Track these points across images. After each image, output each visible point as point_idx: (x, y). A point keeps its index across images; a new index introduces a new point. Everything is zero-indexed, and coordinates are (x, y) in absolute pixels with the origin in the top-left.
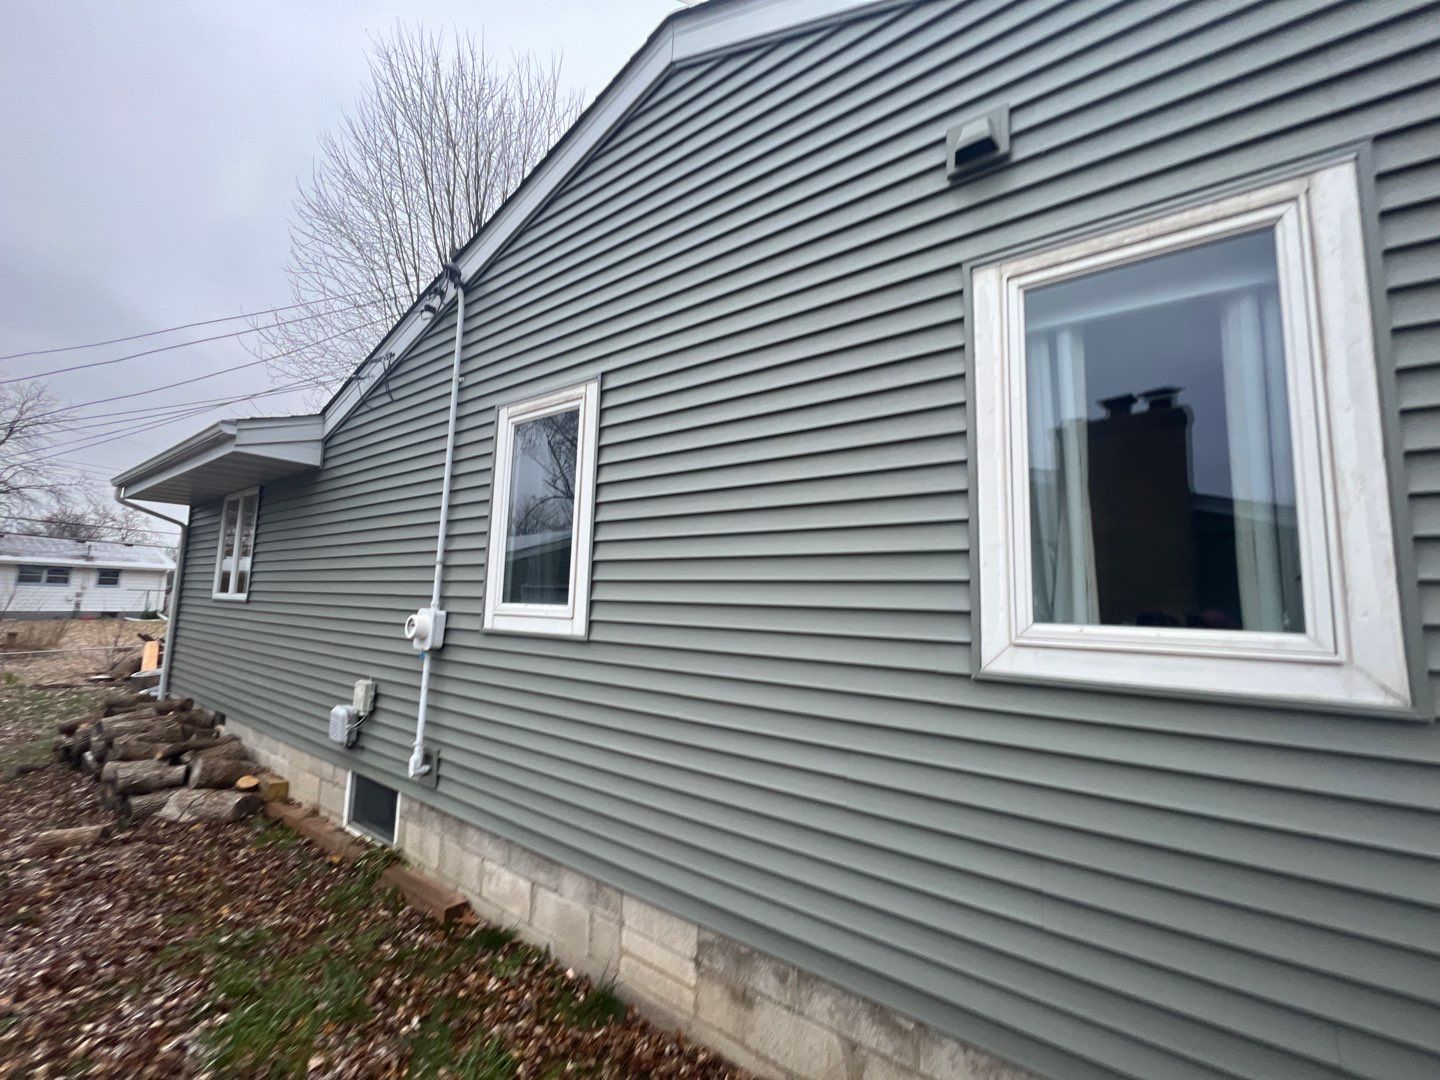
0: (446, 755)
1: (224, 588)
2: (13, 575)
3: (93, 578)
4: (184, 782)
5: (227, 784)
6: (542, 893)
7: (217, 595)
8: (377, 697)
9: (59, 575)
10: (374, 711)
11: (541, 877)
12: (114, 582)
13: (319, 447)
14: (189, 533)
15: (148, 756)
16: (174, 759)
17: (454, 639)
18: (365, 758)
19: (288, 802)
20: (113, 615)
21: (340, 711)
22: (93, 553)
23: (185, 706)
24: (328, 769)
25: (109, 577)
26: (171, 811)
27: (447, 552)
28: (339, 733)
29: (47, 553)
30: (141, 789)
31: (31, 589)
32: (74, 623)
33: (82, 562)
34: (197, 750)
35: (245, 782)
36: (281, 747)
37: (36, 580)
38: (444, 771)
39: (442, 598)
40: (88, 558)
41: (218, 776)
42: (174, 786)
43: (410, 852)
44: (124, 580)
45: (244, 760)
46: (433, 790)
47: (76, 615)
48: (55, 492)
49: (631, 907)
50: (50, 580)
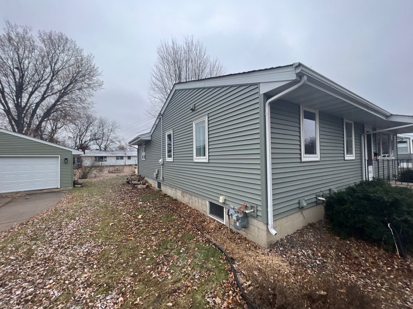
0: (165, 177)
1: (143, 158)
2: (115, 158)
3: (127, 158)
4: (140, 184)
5: (145, 184)
6: (172, 191)
7: (142, 159)
8: (158, 171)
9: (122, 158)
10: (158, 173)
11: (172, 189)
12: (130, 159)
13: (150, 137)
14: (138, 149)
15: (136, 181)
16: (139, 181)
17: (164, 163)
18: (158, 179)
19: (152, 187)
20: (131, 165)
21: (155, 173)
22: (126, 153)
23: (140, 176)
24: (155, 181)
25: (129, 158)
26: (139, 187)
27: (163, 152)
28: (155, 176)
29: (120, 154)
30: (136, 184)
31: (118, 161)
32: (125, 167)
33: (125, 155)
34: (141, 180)
35: (147, 184)
36: (151, 180)
37: (119, 159)
38: (165, 179)
39: (163, 158)
40: (126, 154)
41: (144, 183)
42: (139, 184)
43: (162, 190)
44: (131, 158)
45: (147, 182)
46: (163, 182)
47: (125, 165)
48: (119, 142)
49: (178, 190)
50: (121, 159)
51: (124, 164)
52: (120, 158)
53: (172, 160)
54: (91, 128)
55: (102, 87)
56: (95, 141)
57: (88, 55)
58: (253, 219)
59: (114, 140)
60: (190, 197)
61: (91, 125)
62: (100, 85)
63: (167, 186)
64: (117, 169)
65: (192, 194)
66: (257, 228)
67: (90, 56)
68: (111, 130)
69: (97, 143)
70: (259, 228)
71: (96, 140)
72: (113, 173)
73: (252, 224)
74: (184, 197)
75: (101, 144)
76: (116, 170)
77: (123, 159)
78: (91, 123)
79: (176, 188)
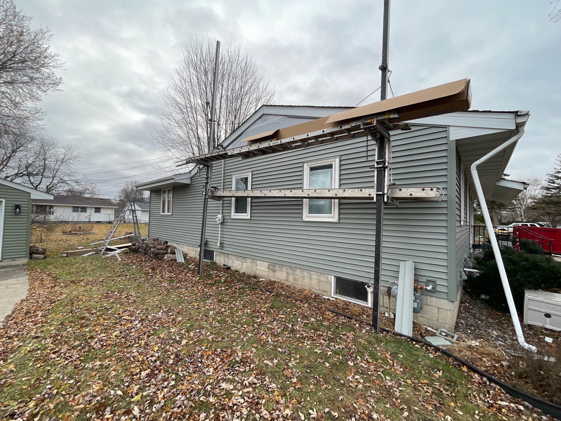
0: (225, 242)
1: (164, 212)
2: (71, 210)
3: (93, 210)
4: (167, 253)
6: (244, 263)
7: (162, 214)
9: (83, 209)
10: (208, 236)
12: (99, 212)
13: (190, 179)
14: (150, 198)
18: (207, 246)
19: (189, 257)
20: (100, 222)
24: (196, 249)
25: (97, 210)
27: (223, 204)
31: (76, 214)
32: (89, 225)
37: (78, 211)
38: (224, 245)
39: (222, 213)
43: (217, 262)
44: (102, 210)
46: (222, 249)
47: (89, 222)
49: (258, 262)
50: (81, 211)
51: (88, 220)
52: (80, 209)
53: (249, 217)
54: (18, 154)
55: (60, 87)
56: (26, 178)
57: (41, 30)
58: (429, 298)
59: (66, 178)
60: (290, 271)
61: (21, 148)
62: (54, 84)
63: (230, 256)
64: (80, 228)
65: (293, 267)
66: (437, 308)
67: (45, 33)
68: (62, 162)
69: (30, 181)
70: (439, 308)
71: (29, 175)
72: (72, 234)
73: (427, 304)
74: (274, 271)
75: (39, 184)
76: (78, 229)
77: (86, 211)
78: (22, 146)
79: (254, 259)
